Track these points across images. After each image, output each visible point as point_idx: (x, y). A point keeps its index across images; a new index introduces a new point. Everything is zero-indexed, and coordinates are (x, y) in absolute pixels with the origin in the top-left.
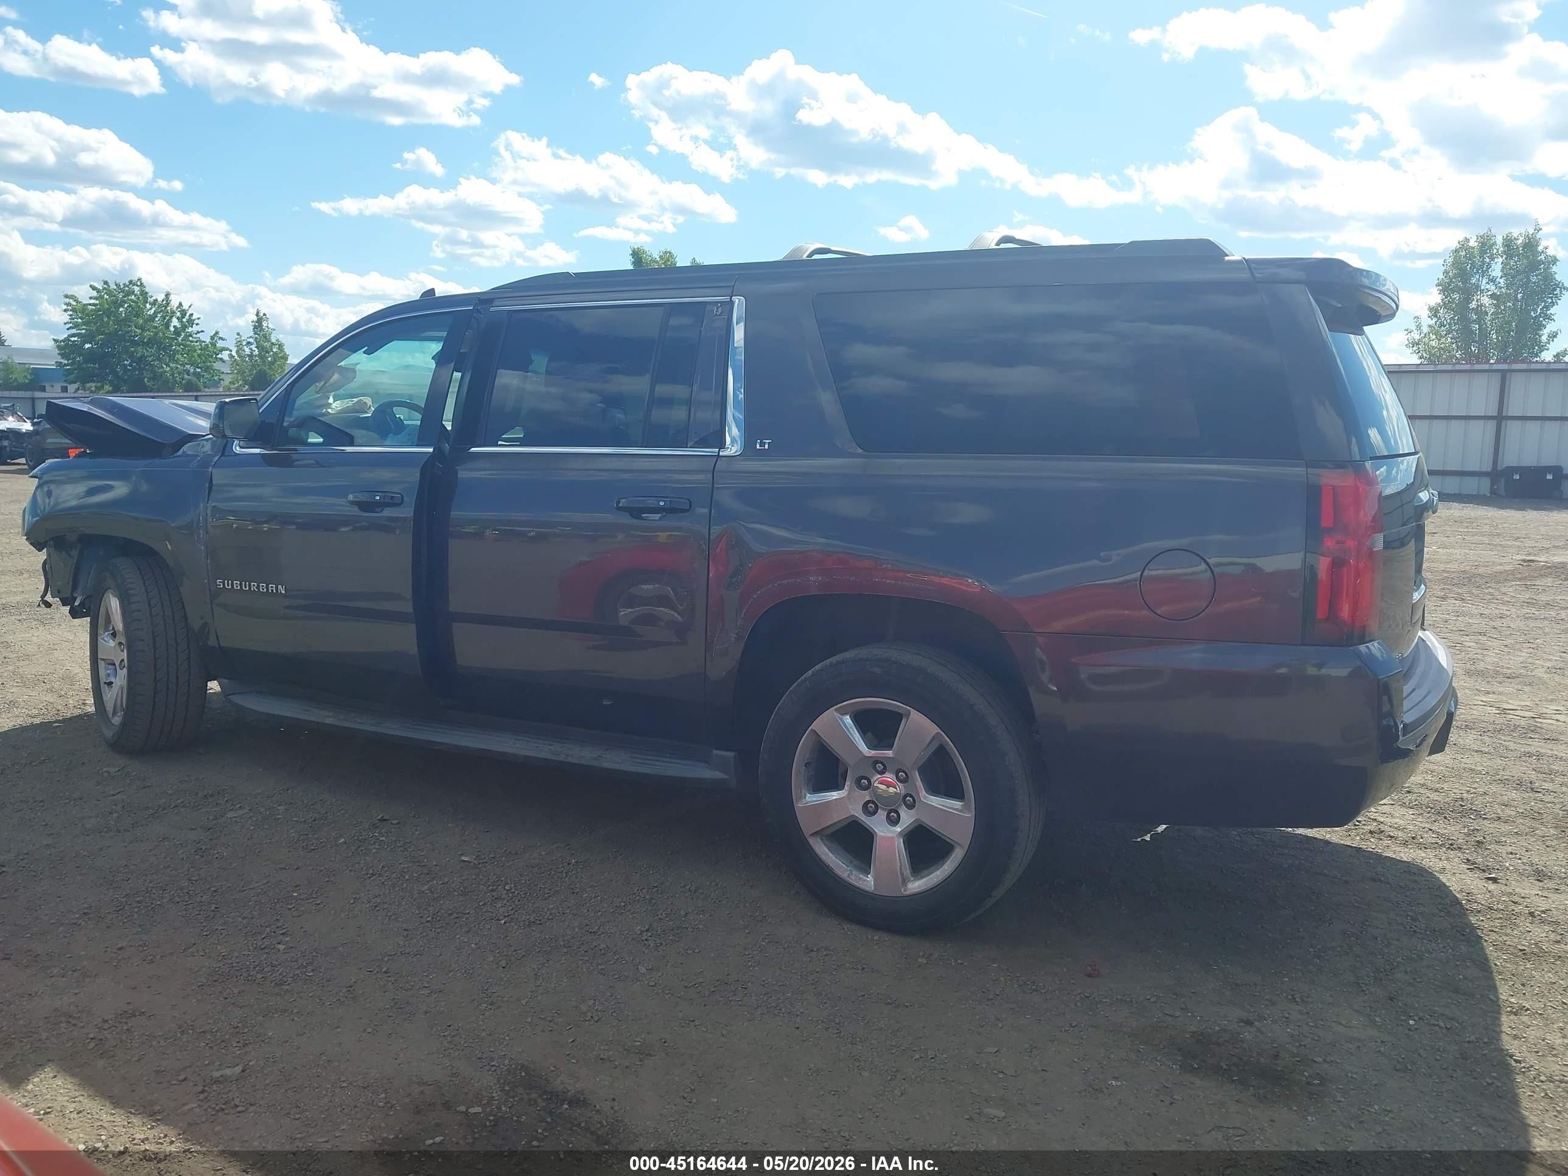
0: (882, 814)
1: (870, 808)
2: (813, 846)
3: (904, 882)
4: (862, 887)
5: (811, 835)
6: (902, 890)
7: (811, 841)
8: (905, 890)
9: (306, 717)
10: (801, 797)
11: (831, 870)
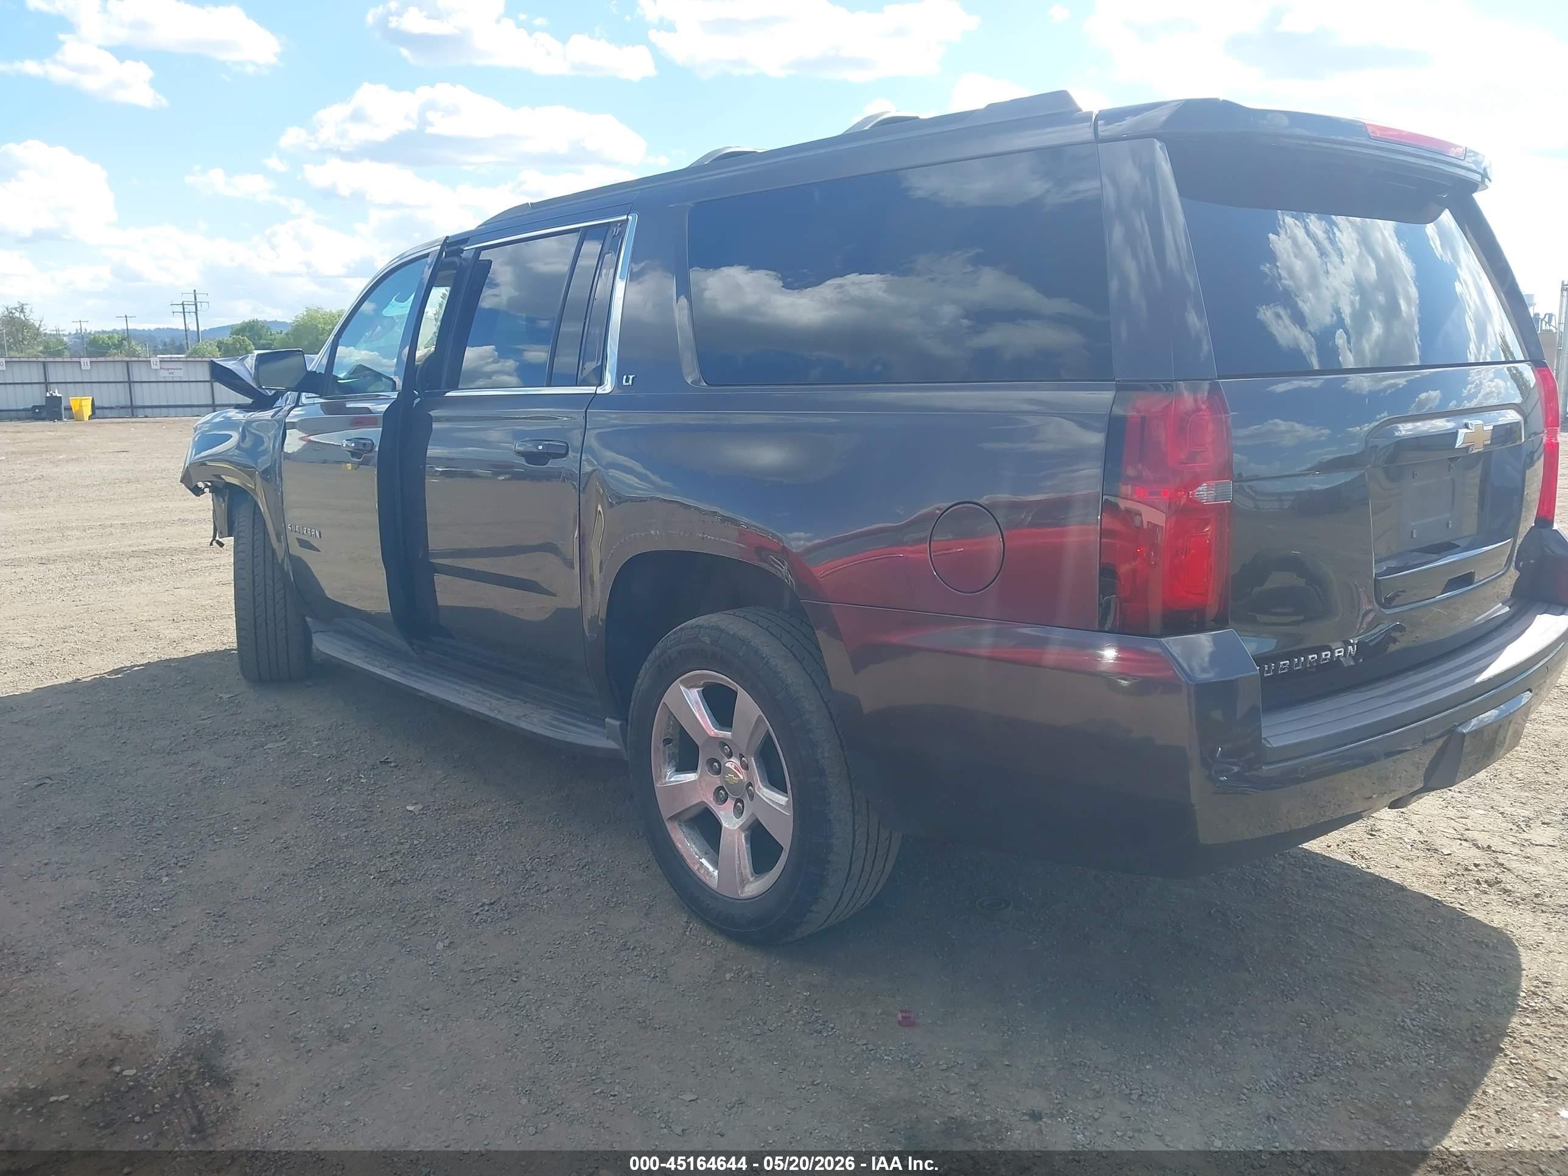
0: (730, 804)
1: (721, 793)
2: (670, 832)
3: (743, 882)
4: (708, 882)
5: (669, 819)
6: (739, 892)
7: (669, 826)
8: (742, 893)
9: (346, 658)
10: (660, 777)
11: (684, 861)
